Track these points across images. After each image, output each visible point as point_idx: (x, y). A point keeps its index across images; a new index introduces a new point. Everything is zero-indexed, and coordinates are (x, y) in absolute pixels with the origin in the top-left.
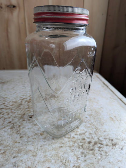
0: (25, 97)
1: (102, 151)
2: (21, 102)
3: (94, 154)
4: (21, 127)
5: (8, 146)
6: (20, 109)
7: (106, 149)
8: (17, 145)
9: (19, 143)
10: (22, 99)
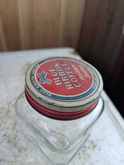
0: (10, 100)
1: (86, 154)
2: (9, 107)
3: (80, 158)
4: (17, 140)
5: (11, 161)
6: (10, 117)
7: (88, 151)
8: (18, 159)
9: (19, 156)
10: (8, 102)
